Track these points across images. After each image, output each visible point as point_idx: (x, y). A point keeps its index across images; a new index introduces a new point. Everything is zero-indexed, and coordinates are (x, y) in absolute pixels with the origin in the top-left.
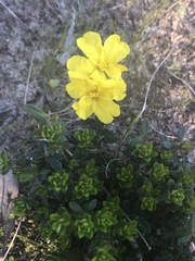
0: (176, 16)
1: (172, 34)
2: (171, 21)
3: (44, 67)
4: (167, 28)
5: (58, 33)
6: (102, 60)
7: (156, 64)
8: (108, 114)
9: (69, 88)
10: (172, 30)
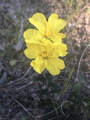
0: (87, 16)
1: (86, 26)
2: (84, 19)
3: (6, 54)
4: (82, 24)
5: (13, 33)
6: (48, 30)
7: (79, 45)
8: (56, 68)
9: (26, 52)
10: (86, 24)
